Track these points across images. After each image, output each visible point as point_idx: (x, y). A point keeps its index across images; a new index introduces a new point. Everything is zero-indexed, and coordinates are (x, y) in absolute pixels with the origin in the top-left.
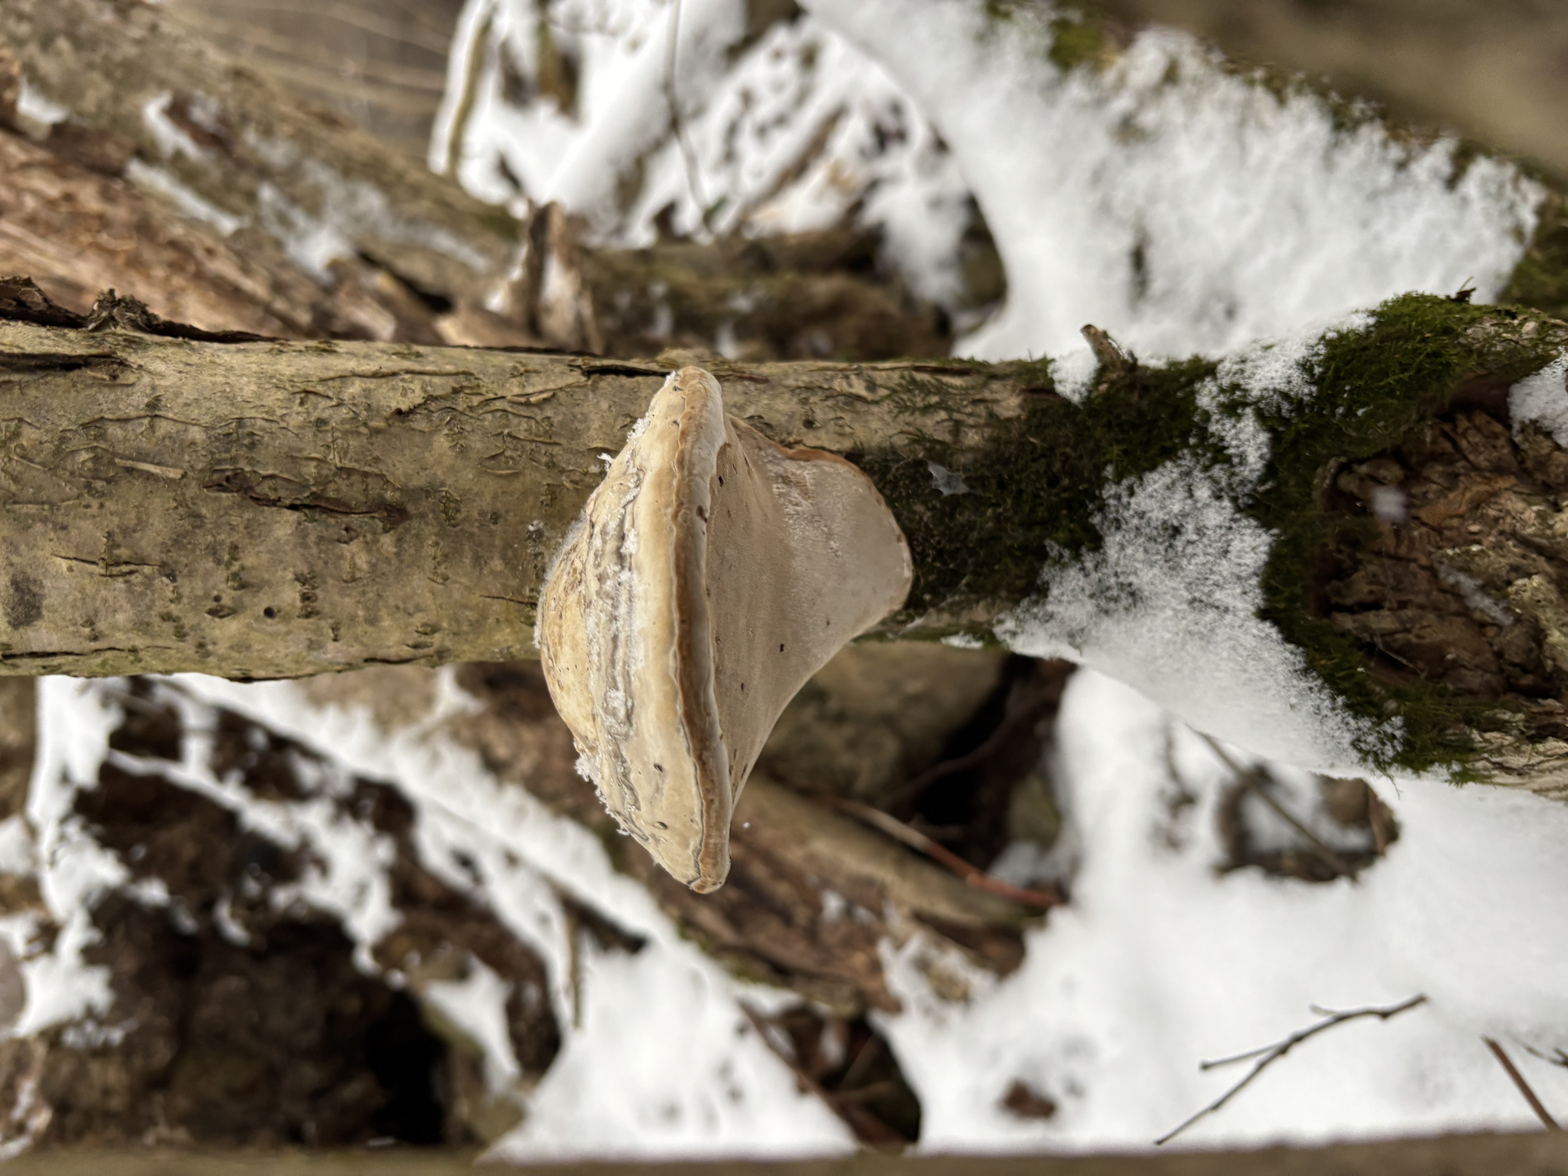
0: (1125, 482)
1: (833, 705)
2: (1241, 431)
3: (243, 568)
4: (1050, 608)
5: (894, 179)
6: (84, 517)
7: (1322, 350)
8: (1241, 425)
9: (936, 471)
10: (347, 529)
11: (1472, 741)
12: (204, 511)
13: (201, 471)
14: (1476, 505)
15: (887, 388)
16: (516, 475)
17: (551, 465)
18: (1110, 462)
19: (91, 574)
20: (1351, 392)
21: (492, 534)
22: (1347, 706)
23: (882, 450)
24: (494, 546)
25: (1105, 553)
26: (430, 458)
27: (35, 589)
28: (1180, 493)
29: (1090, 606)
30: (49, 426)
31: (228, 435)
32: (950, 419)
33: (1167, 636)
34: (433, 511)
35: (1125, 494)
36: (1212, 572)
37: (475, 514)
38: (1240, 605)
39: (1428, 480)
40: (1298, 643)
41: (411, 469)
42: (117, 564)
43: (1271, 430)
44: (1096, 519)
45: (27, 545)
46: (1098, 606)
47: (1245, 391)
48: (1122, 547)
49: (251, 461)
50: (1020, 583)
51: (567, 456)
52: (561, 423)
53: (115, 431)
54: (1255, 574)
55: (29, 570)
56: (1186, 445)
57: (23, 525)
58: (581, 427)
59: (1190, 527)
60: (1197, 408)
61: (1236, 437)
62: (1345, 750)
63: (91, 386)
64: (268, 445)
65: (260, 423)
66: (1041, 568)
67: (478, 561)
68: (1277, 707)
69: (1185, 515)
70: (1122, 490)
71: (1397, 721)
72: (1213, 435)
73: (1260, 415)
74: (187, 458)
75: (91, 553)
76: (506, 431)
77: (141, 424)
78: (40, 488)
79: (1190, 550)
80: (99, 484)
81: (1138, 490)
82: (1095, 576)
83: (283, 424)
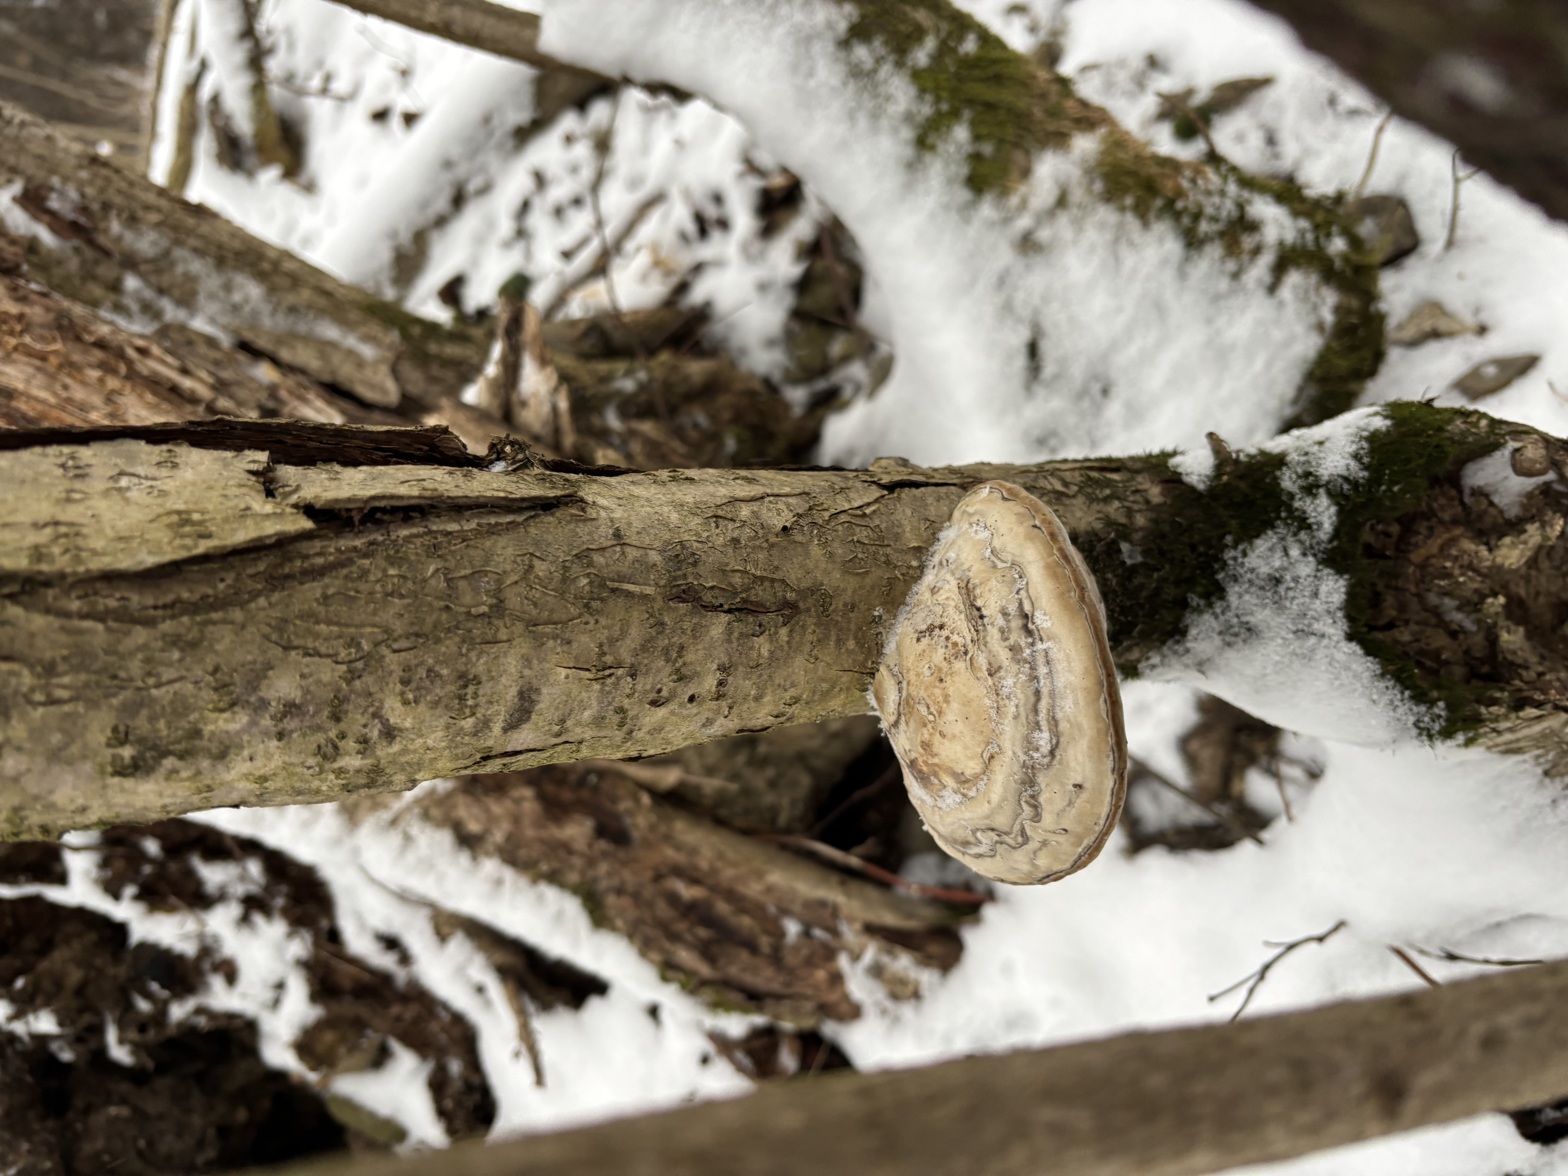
0: (1241, 547)
1: (762, 749)
2: (1318, 505)
3: (684, 664)
4: (1189, 645)
5: (719, 263)
6: (585, 632)
7: (1365, 445)
8: (1317, 502)
9: (1125, 547)
10: (760, 626)
11: (1480, 714)
12: (666, 619)
13: (665, 586)
14: (1442, 548)
15: (1076, 485)
16: (867, 573)
17: (888, 563)
18: (1229, 533)
19: (581, 680)
20: (1389, 475)
21: (849, 621)
22: (1412, 698)
23: (1087, 533)
24: (849, 630)
25: (1228, 601)
26: (810, 564)
27: (534, 697)
28: (1279, 553)
29: (1217, 640)
30: (551, 558)
31: (678, 555)
32: (1123, 507)
33: (1277, 658)
34: (815, 606)
35: (1239, 555)
36: (1310, 609)
37: (841, 607)
38: (1331, 631)
39: (1419, 533)
40: (1375, 656)
41: (800, 573)
42: (604, 669)
43: (1337, 504)
44: (1220, 576)
45: (538, 659)
46: (1223, 640)
47: (1316, 476)
48: (1240, 596)
49: (698, 576)
50: (1169, 628)
51: (896, 555)
52: (886, 528)
53: (598, 559)
54: (1340, 609)
55: (534, 681)
56: (1279, 517)
57: (539, 642)
58: (899, 531)
59: (1288, 577)
60: (1282, 490)
61: (1315, 510)
62: (1408, 729)
63: (569, 522)
64: (705, 562)
65: (695, 545)
66: (1184, 615)
67: (839, 642)
68: (1362, 703)
69: (1285, 569)
70: (1237, 553)
71: (1441, 704)
72: (1297, 509)
73: (1330, 494)
74: (652, 577)
75: (587, 662)
76: (855, 539)
77: (615, 552)
78: (552, 611)
79: (1291, 594)
80: (595, 604)
81: (1248, 551)
82: (1222, 618)
83: (710, 545)
